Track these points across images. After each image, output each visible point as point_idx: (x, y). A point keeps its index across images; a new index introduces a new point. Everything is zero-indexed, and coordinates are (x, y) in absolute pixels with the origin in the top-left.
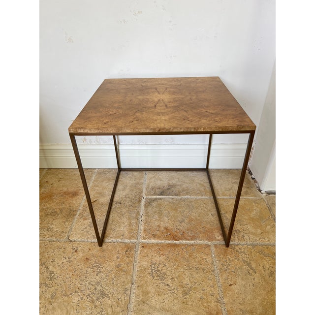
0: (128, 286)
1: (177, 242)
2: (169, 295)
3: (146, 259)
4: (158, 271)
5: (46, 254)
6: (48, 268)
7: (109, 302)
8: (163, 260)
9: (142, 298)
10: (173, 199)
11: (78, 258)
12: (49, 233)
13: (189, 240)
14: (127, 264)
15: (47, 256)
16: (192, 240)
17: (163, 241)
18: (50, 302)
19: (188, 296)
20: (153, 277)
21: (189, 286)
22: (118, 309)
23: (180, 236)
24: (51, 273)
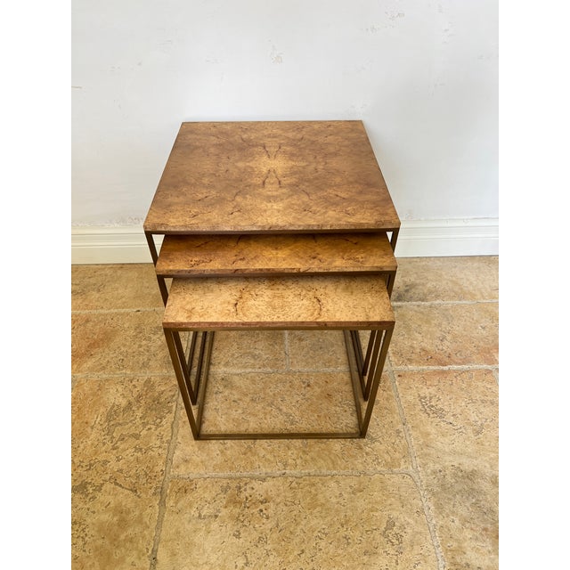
0: (400, 427)
1: (446, 368)
2: (457, 434)
3: (410, 392)
4: (432, 406)
5: (268, 391)
6: (280, 410)
7: (382, 447)
8: (433, 392)
9: (422, 440)
10: (418, 306)
11: (316, 394)
12: (257, 362)
13: (460, 364)
14: (387, 399)
15: (271, 394)
16: (464, 363)
17: (425, 367)
18: (304, 452)
19: (480, 436)
20: (429, 415)
21: (479, 423)
22: (397, 455)
23: (447, 360)
24: (288, 415)
